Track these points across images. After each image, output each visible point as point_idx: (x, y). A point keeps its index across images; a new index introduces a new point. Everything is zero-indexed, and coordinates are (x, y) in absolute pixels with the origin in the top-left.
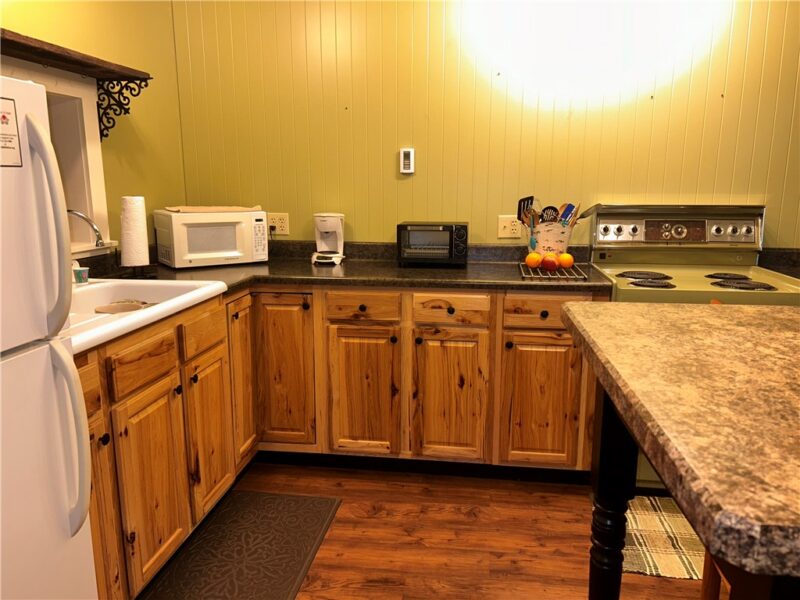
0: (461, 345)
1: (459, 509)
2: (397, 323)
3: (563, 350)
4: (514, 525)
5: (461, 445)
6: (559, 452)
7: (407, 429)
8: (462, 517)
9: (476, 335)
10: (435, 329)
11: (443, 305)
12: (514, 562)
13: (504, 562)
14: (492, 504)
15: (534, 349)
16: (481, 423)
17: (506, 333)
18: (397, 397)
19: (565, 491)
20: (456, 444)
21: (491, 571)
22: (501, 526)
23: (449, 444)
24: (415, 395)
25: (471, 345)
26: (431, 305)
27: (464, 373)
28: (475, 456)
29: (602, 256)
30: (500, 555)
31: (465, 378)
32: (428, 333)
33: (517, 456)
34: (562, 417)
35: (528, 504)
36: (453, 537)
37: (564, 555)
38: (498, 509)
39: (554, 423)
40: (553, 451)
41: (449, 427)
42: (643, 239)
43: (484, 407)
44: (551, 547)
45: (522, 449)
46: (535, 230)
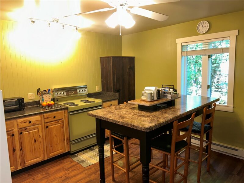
0: (33, 131)
1: (43, 174)
2: (12, 130)
3: (59, 124)
4: (59, 170)
5: (36, 158)
6: (61, 149)
7: (19, 160)
8: (45, 175)
9: (38, 127)
10: (25, 129)
11: (27, 121)
12: (66, 177)
13: (63, 178)
14: (50, 169)
15: (53, 126)
16: (42, 150)
17: (45, 124)
18: (15, 152)
19: (64, 159)
20: (35, 159)
21: (62, 181)
22: (56, 172)
23: (33, 159)
24: (21, 150)
25: (36, 130)
26: (24, 122)
27: (35, 138)
28: (41, 159)
29: (57, 100)
30: (61, 177)
31: (36, 139)
32: (23, 130)
33: (52, 155)
34: (61, 141)
35: (57, 165)
36: (47, 180)
37: (74, 170)
38: (52, 169)
39: (60, 143)
40: (60, 150)
41: (33, 155)
42: (66, 95)
43: (42, 145)
44: (70, 170)
45: (53, 152)
46: (43, 97)
